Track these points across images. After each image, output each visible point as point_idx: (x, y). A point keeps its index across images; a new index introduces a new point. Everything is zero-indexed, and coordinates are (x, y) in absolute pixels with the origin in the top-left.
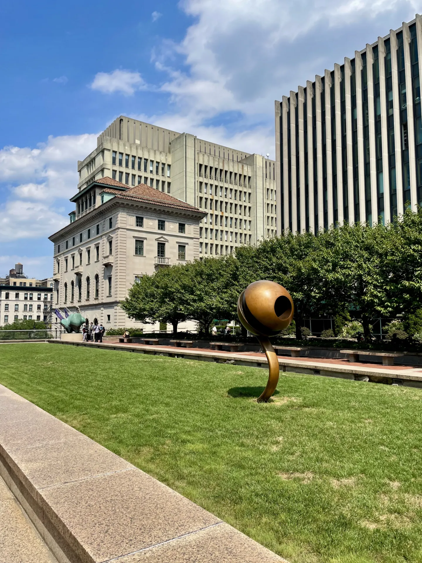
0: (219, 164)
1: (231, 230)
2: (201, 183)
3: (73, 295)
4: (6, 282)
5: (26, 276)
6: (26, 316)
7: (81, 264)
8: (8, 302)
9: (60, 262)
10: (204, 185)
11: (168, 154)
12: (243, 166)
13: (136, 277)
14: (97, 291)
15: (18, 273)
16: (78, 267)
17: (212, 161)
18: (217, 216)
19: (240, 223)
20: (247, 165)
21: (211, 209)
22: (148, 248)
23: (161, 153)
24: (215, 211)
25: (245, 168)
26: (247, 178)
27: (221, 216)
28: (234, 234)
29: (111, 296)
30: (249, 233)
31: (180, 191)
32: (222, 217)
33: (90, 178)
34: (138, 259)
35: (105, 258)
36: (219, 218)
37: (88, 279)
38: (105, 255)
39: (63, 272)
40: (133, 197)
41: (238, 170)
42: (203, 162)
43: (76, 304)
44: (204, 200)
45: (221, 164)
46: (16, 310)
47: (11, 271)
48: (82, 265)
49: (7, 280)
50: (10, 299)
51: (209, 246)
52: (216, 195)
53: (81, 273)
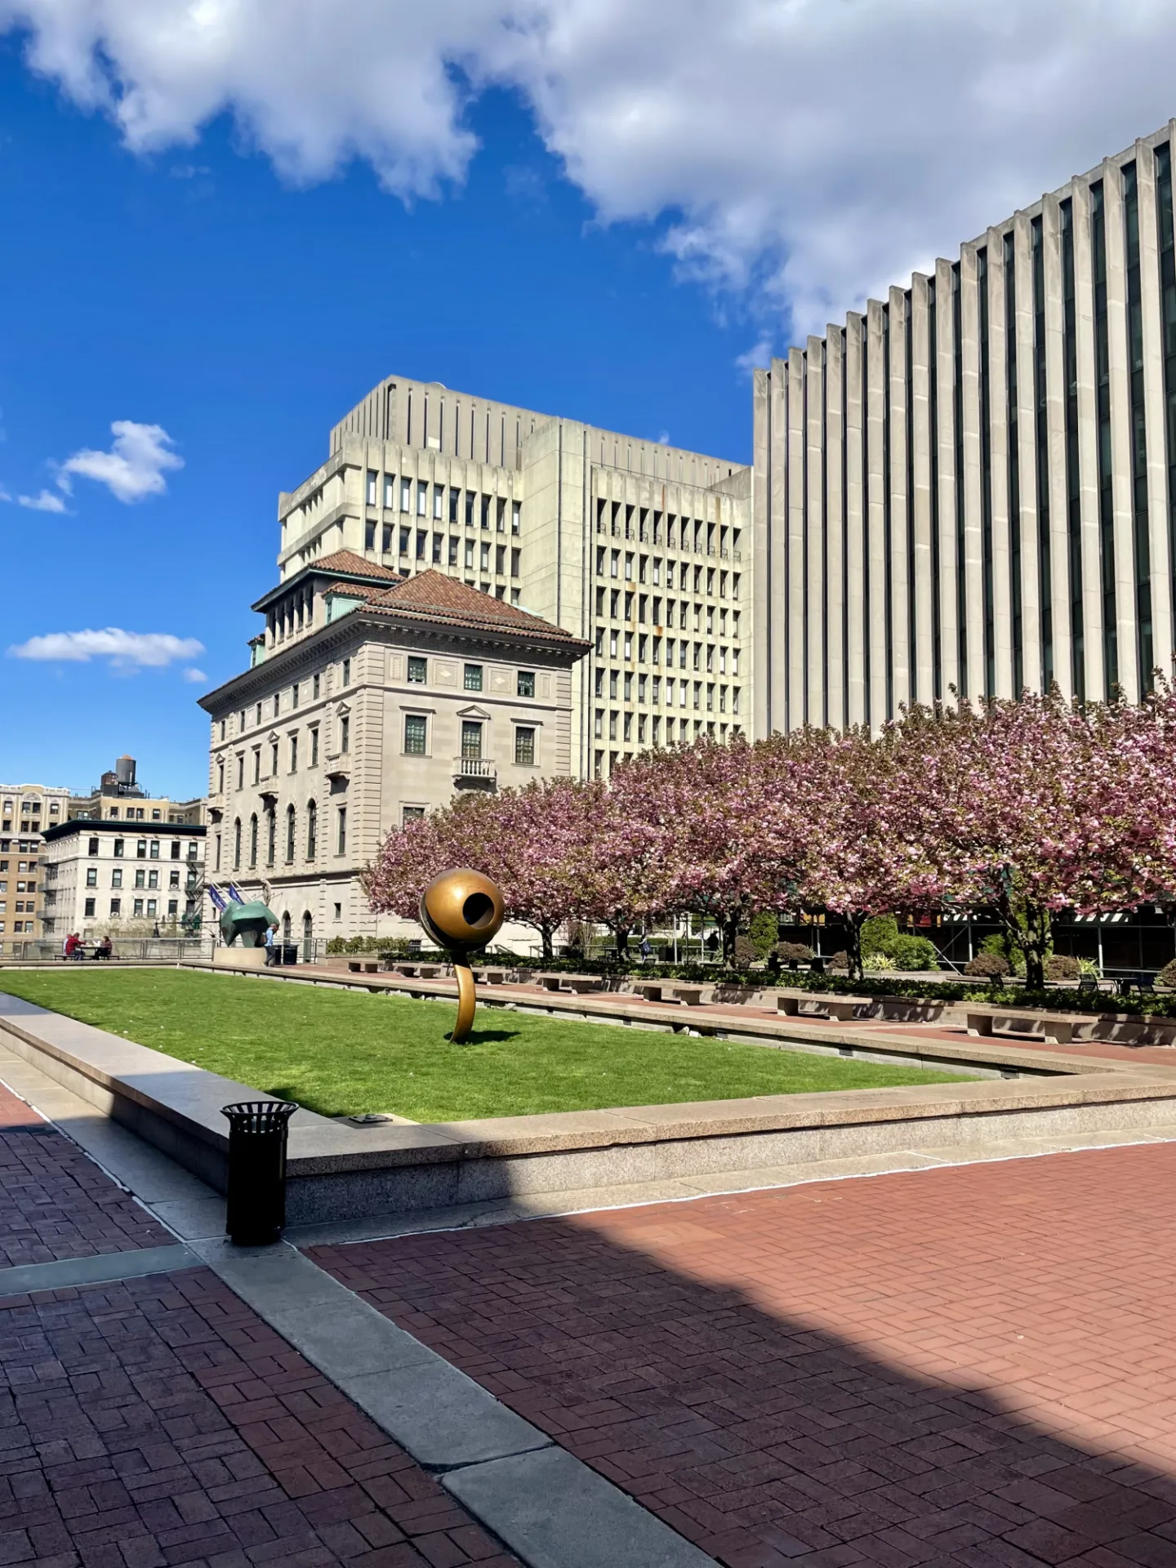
0: (651, 498)
1: (684, 675)
2: (601, 550)
3: (254, 849)
4: (92, 806)
5: (143, 792)
6: (142, 901)
7: (275, 772)
8: (97, 864)
9: (226, 764)
10: (608, 555)
11: (515, 474)
12: (718, 501)
13: (405, 808)
14: (312, 840)
15: (123, 784)
16: (267, 779)
17: (633, 490)
18: (643, 637)
19: (709, 655)
20: (730, 496)
21: (628, 619)
22: (438, 734)
23: (495, 470)
24: (637, 624)
25: (726, 505)
26: (729, 534)
27: (655, 637)
28: (691, 686)
29: (344, 856)
30: (732, 682)
31: (543, 574)
32: (657, 639)
33: (308, 540)
34: (413, 764)
35: (331, 759)
36: (649, 642)
37: (291, 809)
38: (331, 753)
39: (232, 791)
40: (400, 608)
41: (706, 511)
42: (609, 491)
43: (262, 874)
44: (608, 595)
45: (658, 498)
46: (116, 883)
47: (105, 777)
48: (278, 773)
49: (95, 801)
50: (100, 853)
51: (621, 718)
52: (642, 581)
53: (275, 796)
